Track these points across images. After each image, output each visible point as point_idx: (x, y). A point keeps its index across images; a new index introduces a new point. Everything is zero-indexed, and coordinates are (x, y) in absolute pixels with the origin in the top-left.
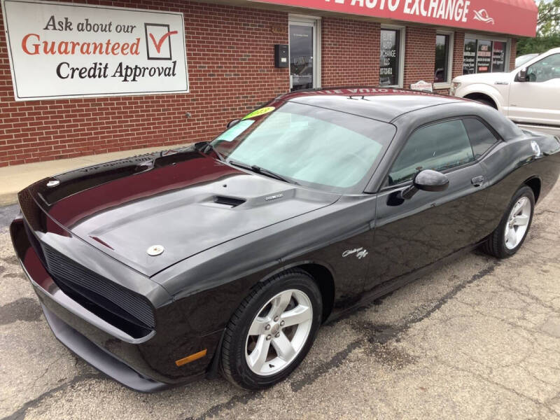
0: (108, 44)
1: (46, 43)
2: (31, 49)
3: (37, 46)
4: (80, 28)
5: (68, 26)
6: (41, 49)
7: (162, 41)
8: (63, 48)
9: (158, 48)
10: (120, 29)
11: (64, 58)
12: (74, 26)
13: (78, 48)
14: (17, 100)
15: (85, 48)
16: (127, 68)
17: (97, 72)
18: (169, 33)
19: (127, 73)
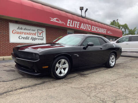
0: (30, 33)
1: (17, 32)
2: (14, 33)
3: (15, 32)
4: (24, 29)
5: (22, 29)
6: (16, 33)
7: (41, 33)
8: (20, 33)
9: (40, 35)
10: (32, 30)
11: (20, 35)
12: (23, 29)
13: (23, 33)
14: (10, 42)
15: (25, 34)
16: (33, 38)
17: (27, 38)
18: (42, 32)
19: (33, 39)
